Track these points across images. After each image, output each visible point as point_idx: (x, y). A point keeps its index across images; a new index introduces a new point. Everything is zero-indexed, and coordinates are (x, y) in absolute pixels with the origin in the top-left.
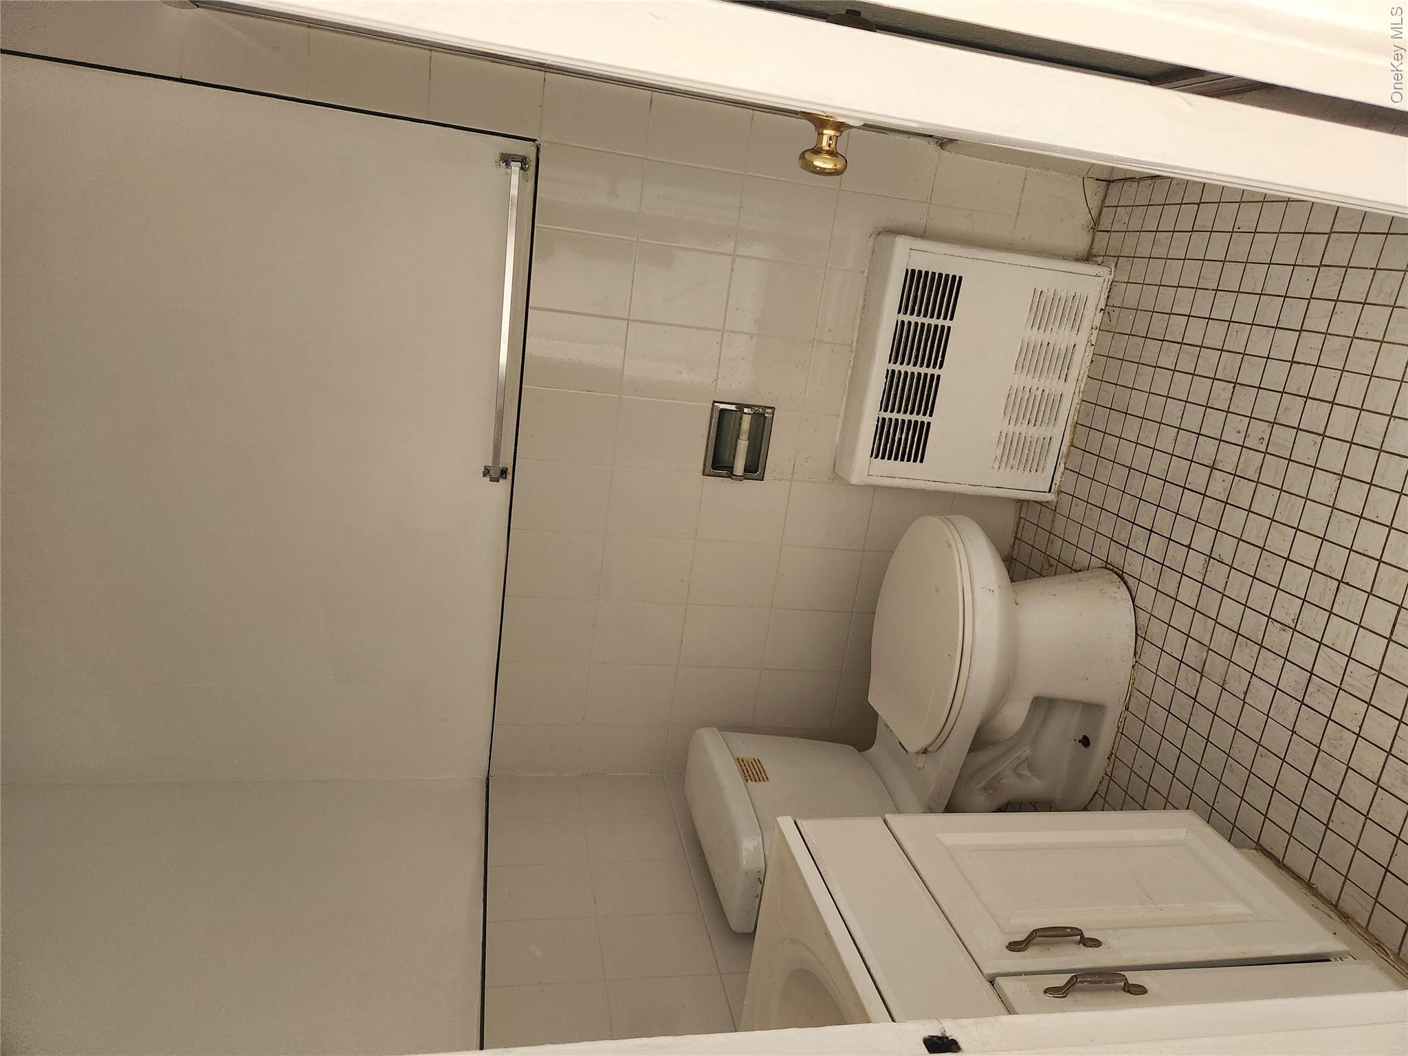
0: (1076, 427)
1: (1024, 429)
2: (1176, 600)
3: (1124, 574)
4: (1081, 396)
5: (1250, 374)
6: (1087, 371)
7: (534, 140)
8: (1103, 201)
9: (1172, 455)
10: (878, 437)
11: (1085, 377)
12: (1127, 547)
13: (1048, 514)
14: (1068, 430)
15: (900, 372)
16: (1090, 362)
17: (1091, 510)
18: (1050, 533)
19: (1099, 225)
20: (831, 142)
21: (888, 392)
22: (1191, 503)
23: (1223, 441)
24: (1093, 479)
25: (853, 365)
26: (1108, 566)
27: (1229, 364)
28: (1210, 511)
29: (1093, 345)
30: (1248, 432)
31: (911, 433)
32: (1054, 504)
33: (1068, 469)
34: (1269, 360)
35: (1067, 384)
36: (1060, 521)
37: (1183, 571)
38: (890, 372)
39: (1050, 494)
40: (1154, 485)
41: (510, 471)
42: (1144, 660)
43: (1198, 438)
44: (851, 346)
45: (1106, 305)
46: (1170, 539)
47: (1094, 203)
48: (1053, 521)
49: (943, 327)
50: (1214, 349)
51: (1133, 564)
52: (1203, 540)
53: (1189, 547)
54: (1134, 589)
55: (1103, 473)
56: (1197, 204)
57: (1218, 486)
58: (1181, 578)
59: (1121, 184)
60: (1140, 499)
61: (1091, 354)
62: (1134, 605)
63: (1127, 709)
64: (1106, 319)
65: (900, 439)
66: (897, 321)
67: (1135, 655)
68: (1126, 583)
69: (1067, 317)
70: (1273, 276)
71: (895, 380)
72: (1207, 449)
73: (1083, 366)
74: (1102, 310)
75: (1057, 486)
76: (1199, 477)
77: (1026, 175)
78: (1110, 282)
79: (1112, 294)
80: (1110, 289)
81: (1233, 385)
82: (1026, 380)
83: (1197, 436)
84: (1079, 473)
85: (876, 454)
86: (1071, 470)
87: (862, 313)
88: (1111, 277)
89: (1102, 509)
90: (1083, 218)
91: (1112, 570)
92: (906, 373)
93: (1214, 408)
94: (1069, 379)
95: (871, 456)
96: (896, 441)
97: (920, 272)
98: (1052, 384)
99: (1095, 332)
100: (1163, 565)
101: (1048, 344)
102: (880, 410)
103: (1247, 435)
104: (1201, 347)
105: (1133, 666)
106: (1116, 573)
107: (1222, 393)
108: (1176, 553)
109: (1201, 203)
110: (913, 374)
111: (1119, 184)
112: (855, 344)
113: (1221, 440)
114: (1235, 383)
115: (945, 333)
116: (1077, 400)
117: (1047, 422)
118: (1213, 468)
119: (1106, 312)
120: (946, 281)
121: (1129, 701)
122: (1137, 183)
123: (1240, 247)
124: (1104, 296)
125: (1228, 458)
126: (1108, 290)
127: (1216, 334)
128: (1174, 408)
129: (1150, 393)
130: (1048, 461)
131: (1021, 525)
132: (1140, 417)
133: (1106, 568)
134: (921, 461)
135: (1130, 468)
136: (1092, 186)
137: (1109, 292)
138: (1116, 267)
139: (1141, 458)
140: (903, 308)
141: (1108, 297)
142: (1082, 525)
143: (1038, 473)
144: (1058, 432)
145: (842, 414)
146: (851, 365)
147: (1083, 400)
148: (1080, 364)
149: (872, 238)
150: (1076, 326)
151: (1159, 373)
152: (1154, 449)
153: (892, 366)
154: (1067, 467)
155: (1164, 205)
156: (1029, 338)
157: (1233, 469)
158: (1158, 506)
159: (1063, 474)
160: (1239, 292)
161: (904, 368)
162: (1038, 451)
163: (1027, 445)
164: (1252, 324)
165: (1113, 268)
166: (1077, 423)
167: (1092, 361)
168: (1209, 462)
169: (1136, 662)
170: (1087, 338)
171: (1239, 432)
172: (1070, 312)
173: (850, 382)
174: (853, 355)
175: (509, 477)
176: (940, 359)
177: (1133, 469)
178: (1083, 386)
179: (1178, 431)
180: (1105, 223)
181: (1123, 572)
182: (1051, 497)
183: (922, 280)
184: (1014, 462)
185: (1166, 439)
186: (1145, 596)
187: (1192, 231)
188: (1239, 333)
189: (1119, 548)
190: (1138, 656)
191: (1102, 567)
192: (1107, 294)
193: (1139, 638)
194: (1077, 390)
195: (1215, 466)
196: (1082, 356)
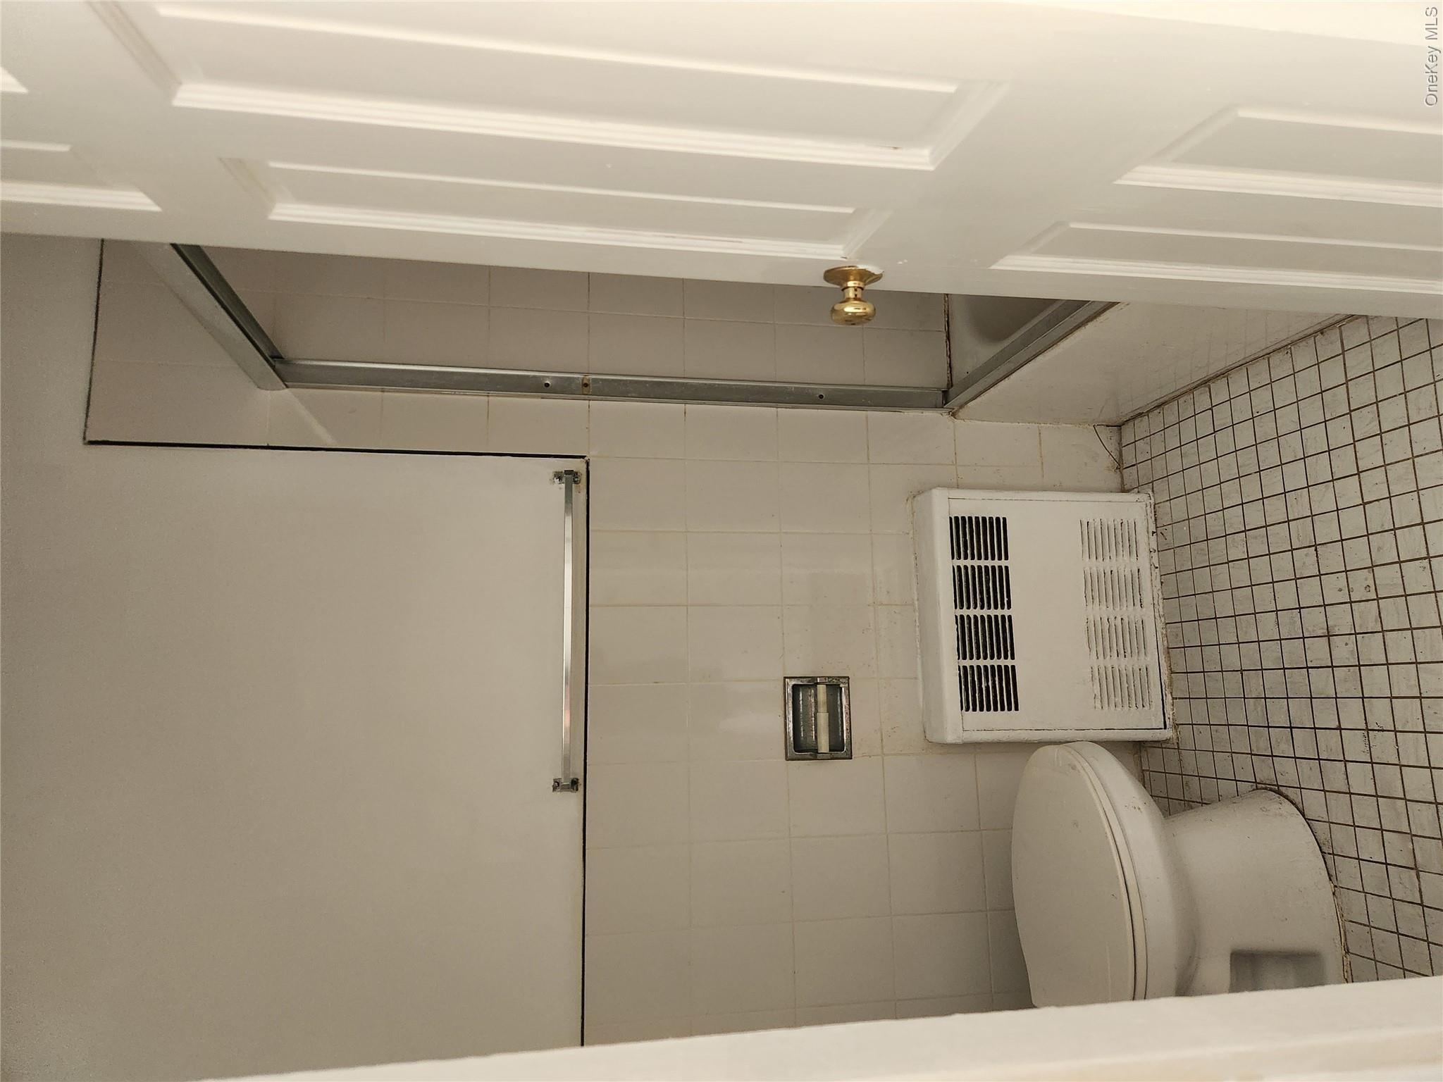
0: (1168, 653)
1: (1113, 661)
2: (1351, 794)
3: (1280, 788)
4: (1163, 619)
5: (1326, 530)
6: (1160, 594)
7: (583, 457)
8: (1120, 443)
9: (1281, 640)
10: (963, 687)
11: (1161, 601)
12: (1272, 756)
13: (1172, 755)
14: (1162, 657)
15: (968, 616)
16: (1160, 585)
17: (1217, 731)
18: (1182, 775)
19: (1123, 464)
20: (856, 293)
21: (962, 638)
22: (1321, 681)
23: (1327, 605)
24: (1207, 698)
25: (920, 623)
26: (1259, 786)
27: (1301, 531)
28: (1346, 682)
29: (1157, 568)
30: (1350, 587)
31: (997, 679)
32: (1175, 741)
33: (1176, 699)
34: (1339, 511)
35: (1144, 609)
36: (1188, 757)
37: (1344, 758)
38: (959, 618)
39: (1166, 731)
40: (1273, 678)
41: (581, 781)
42: (1344, 881)
43: (1300, 612)
44: (913, 604)
45: (1157, 528)
46: (1315, 728)
47: (1112, 446)
48: (1180, 760)
49: (1000, 567)
50: (1280, 523)
51: (1287, 772)
52: (1352, 715)
53: (1340, 728)
54: (1298, 800)
55: (1215, 687)
56: (1210, 409)
57: (1343, 651)
58: (1346, 766)
59: (1131, 424)
60: (1265, 698)
61: (1158, 577)
62: (1305, 819)
63: (1348, 952)
64: (1161, 539)
65: (987, 687)
66: (953, 567)
67: (1330, 880)
68: (1286, 797)
69: (1121, 543)
70: (1309, 438)
71: (966, 625)
72: (1315, 621)
73: (1155, 590)
74: (1153, 533)
75: (1171, 720)
76: (1318, 651)
77: (1040, 430)
78: (1152, 506)
79: (1159, 515)
80: (1155, 512)
81: (1314, 548)
82: (1100, 611)
83: (1298, 610)
84: (1189, 698)
85: (966, 705)
86: (1180, 698)
87: (917, 571)
88: (1152, 501)
89: (1228, 725)
90: (1106, 461)
91: (1266, 789)
92: (975, 617)
93: (1304, 578)
94: (1144, 604)
95: (962, 709)
96: (984, 689)
97: (963, 518)
98: (1129, 611)
99: (1155, 555)
100: (1319, 759)
101: (1111, 571)
102: (959, 659)
103: (1351, 590)
104: (1266, 526)
105: (1334, 894)
106: (1271, 790)
107: (1306, 562)
108: (1329, 742)
109: (1213, 407)
110: (982, 617)
111: (1129, 424)
112: (916, 603)
113: (1325, 606)
114: (1315, 546)
115: (1004, 573)
116: (1160, 625)
117: (1137, 651)
118: (1329, 636)
119: (1159, 533)
120: (991, 523)
121: (1346, 940)
122: (1146, 417)
123: (1266, 427)
124: (1151, 521)
125: (1341, 619)
126: (1153, 513)
127: (1276, 510)
128: (1264, 594)
129: (1232, 589)
130: (1152, 693)
131: (1147, 778)
132: (1232, 616)
133: (1257, 789)
134: (1017, 709)
135: (1242, 671)
136: (1105, 433)
137: (1155, 515)
138: (1153, 491)
139: (1250, 655)
140: (956, 553)
141: (1156, 520)
142: (1213, 752)
143: (1146, 708)
144: (1152, 659)
145: (920, 676)
146: (918, 624)
147: (1167, 624)
148: (1150, 587)
149: (909, 501)
150: (1133, 550)
151: (1233, 567)
152: (1259, 642)
153: (959, 612)
154: (1174, 696)
155: (1179, 423)
156: (1090, 569)
157: (1351, 629)
158: (1288, 698)
159: (1173, 705)
160: (1282, 464)
161: (972, 612)
162: (1138, 682)
163: (1124, 679)
164: (1308, 487)
165: (1151, 493)
166: (1168, 648)
167: (1162, 583)
168: (1322, 631)
169: (1335, 886)
170: (1148, 561)
171: (1340, 590)
172: (1121, 537)
173: (921, 641)
174: (917, 614)
175: (581, 788)
176: (1006, 599)
177: (1244, 670)
178: (1161, 610)
179: (1277, 614)
180: (1129, 458)
181: (1278, 786)
182: (1168, 733)
183: (967, 525)
184: (1117, 699)
185: (1268, 626)
186: (1314, 803)
187: (1215, 432)
188: (1299, 499)
189: (1263, 761)
190: (1334, 878)
191: (1254, 790)
192: (1153, 518)
193: (1328, 857)
194: (1157, 614)
195: (1330, 634)
196: (1150, 579)
